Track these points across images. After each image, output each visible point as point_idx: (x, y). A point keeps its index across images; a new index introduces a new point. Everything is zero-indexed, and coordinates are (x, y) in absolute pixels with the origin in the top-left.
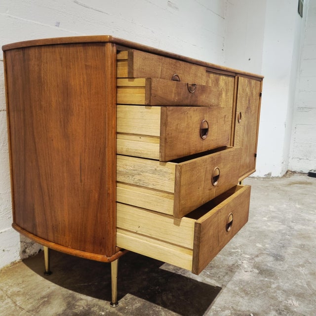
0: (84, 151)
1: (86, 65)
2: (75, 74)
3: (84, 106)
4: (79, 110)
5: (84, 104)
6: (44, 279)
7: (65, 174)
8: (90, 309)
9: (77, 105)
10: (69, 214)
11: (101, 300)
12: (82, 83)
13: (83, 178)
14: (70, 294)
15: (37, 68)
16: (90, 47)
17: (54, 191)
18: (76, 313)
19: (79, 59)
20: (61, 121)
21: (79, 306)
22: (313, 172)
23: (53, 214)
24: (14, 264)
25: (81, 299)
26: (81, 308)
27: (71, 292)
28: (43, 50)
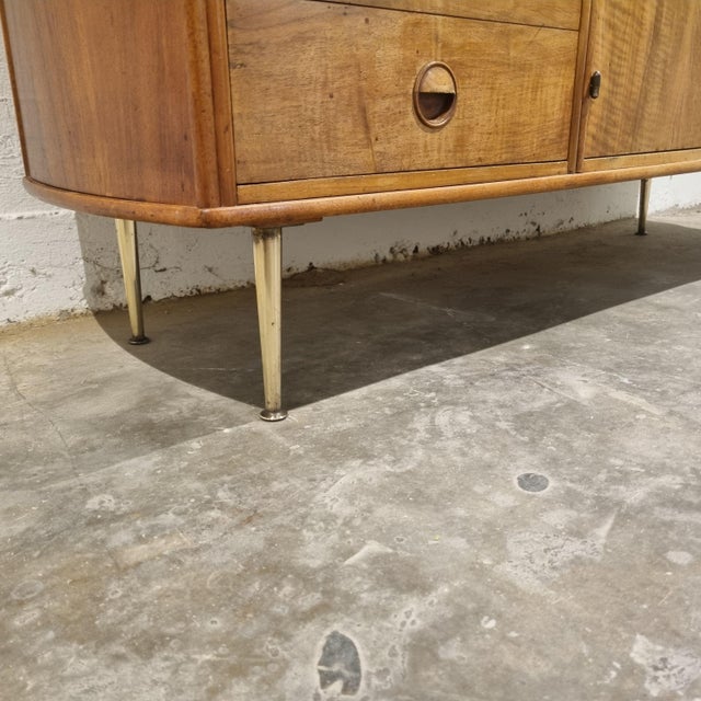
8: (196, 416)
11: (240, 403)
14: (166, 383)
18: (151, 420)
21: (170, 408)
25: (188, 396)
26: (172, 413)
27: (170, 379)
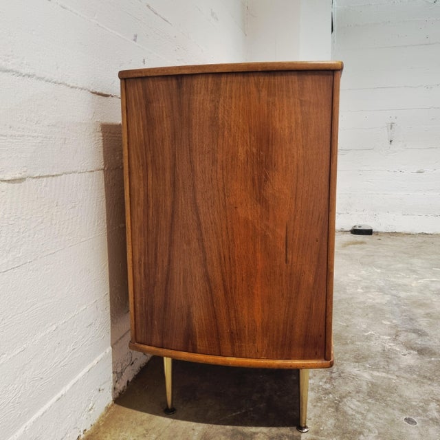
0: (293, 219)
1: (301, 101)
2: (283, 114)
3: (296, 157)
4: (286, 163)
5: (295, 154)
6: (172, 420)
7: (259, 255)
9: (284, 156)
10: (263, 311)
12: (293, 126)
13: (290, 257)
15: (208, 105)
16: (310, 77)
17: (236, 281)
19: (291, 93)
20: (253, 180)
22: (357, 228)
23: (232, 315)
24: (108, 409)
28: (224, 79)
